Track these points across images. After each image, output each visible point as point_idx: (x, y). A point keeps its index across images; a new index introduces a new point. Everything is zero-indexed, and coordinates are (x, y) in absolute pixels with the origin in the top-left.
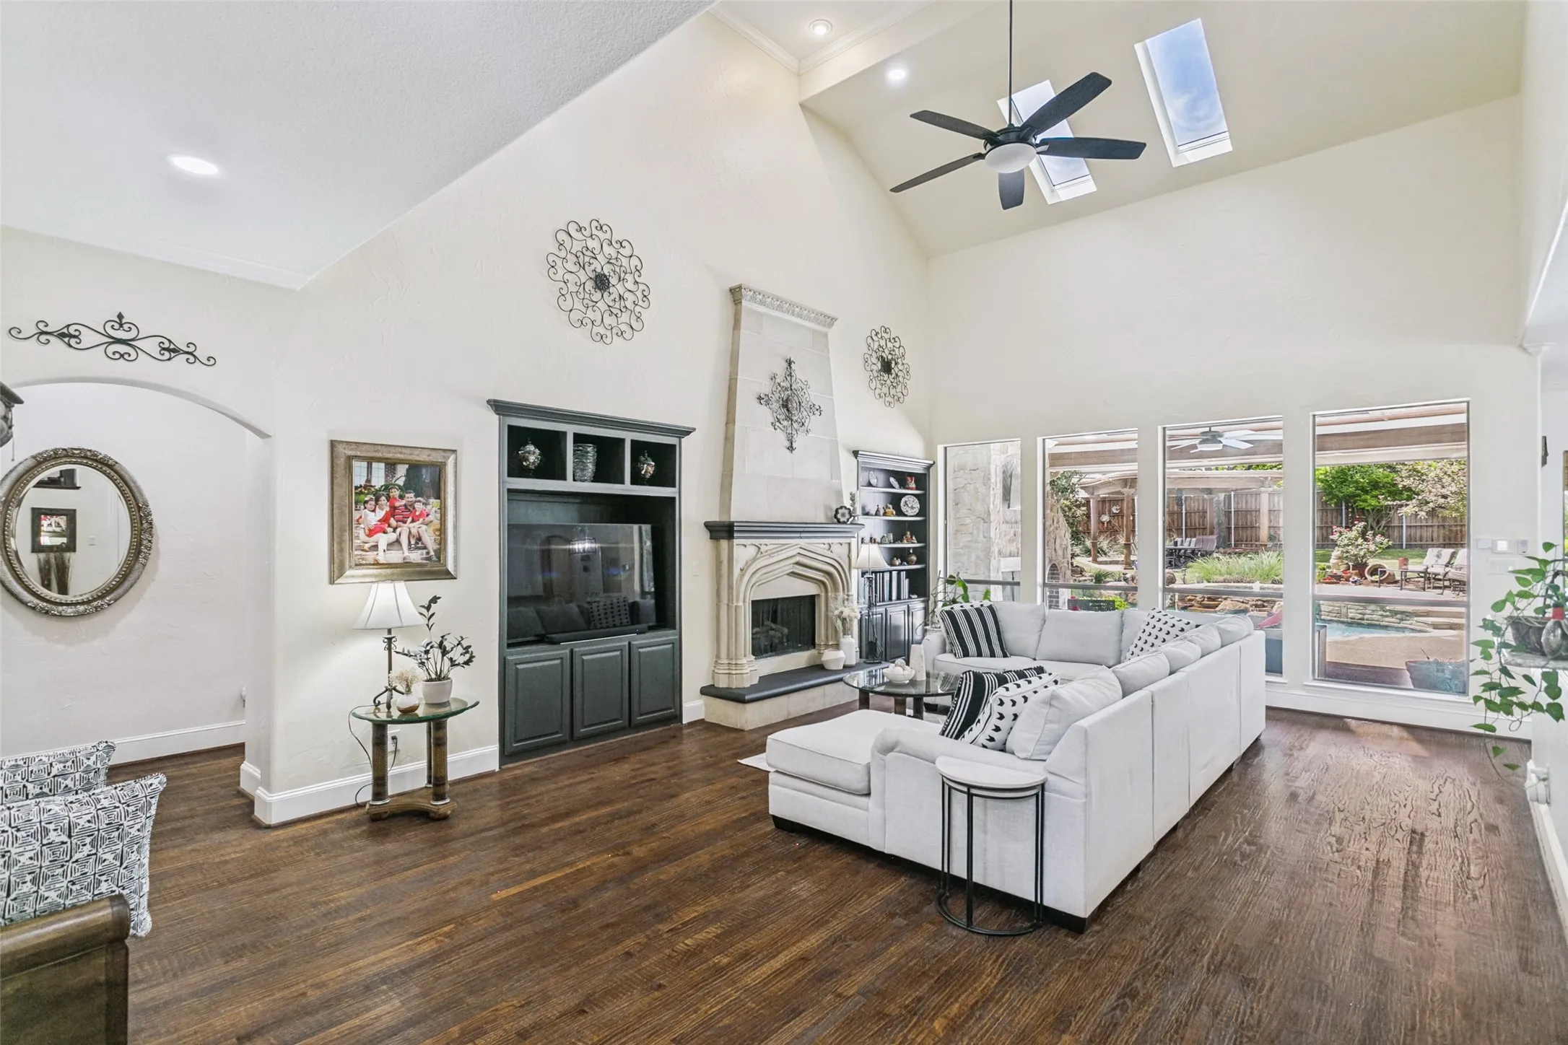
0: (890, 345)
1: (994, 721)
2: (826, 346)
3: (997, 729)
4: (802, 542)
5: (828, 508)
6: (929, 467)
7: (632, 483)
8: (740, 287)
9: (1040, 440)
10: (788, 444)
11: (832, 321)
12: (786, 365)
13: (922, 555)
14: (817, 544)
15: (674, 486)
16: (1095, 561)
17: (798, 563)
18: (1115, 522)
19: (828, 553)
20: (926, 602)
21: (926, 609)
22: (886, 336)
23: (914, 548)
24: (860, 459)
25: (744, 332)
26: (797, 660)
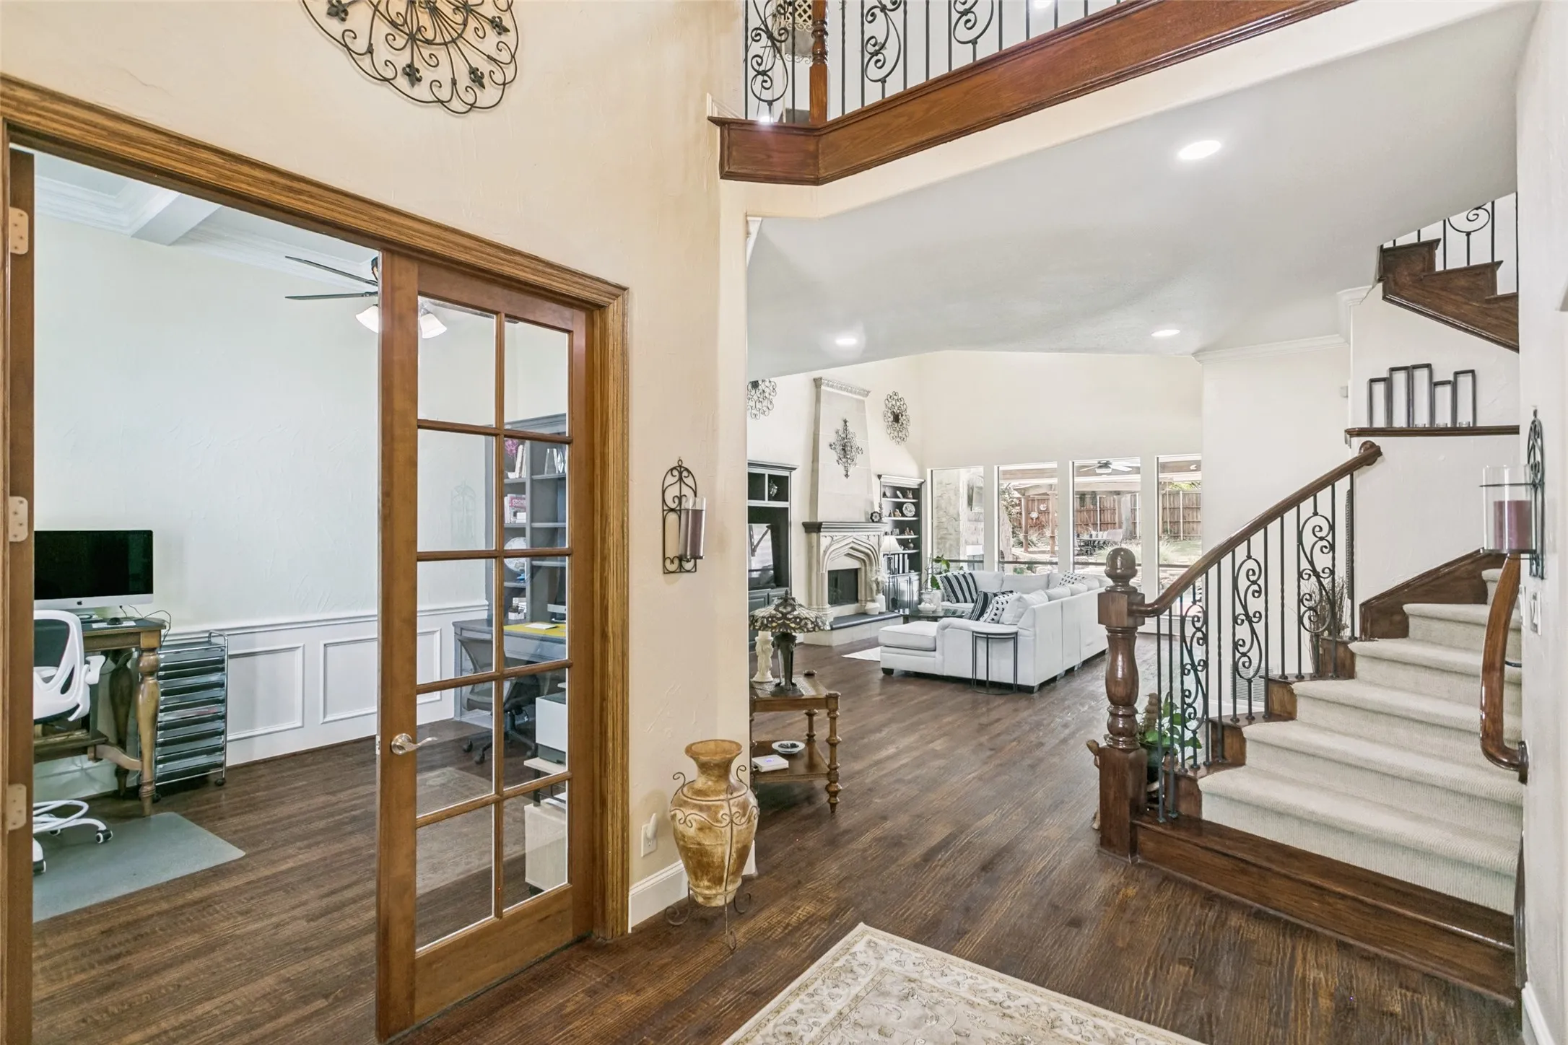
0: (898, 404)
1: (995, 611)
2: (864, 408)
3: (996, 614)
4: (855, 534)
5: (866, 513)
6: (921, 484)
7: (769, 500)
8: (821, 379)
9: (996, 467)
10: (845, 473)
11: (867, 393)
12: (843, 423)
13: (917, 543)
14: (861, 535)
15: (787, 501)
16: (1026, 551)
17: (852, 548)
18: (1043, 518)
19: (867, 541)
20: (920, 575)
21: (920, 580)
22: (896, 398)
23: (912, 539)
24: (882, 480)
25: (823, 404)
26: (848, 609)
